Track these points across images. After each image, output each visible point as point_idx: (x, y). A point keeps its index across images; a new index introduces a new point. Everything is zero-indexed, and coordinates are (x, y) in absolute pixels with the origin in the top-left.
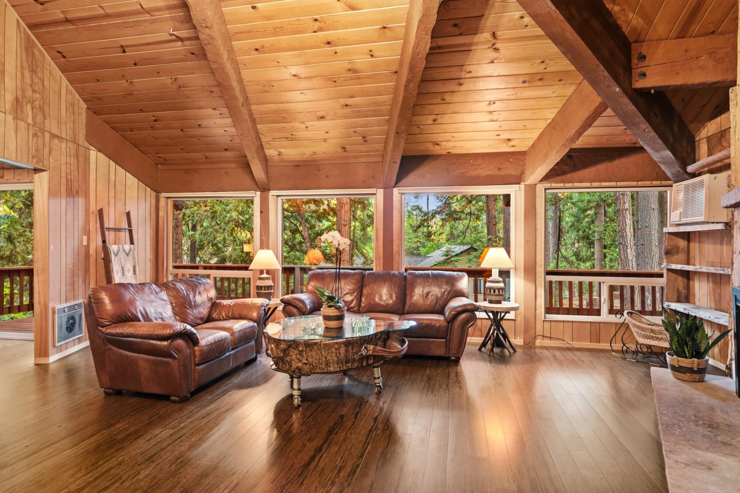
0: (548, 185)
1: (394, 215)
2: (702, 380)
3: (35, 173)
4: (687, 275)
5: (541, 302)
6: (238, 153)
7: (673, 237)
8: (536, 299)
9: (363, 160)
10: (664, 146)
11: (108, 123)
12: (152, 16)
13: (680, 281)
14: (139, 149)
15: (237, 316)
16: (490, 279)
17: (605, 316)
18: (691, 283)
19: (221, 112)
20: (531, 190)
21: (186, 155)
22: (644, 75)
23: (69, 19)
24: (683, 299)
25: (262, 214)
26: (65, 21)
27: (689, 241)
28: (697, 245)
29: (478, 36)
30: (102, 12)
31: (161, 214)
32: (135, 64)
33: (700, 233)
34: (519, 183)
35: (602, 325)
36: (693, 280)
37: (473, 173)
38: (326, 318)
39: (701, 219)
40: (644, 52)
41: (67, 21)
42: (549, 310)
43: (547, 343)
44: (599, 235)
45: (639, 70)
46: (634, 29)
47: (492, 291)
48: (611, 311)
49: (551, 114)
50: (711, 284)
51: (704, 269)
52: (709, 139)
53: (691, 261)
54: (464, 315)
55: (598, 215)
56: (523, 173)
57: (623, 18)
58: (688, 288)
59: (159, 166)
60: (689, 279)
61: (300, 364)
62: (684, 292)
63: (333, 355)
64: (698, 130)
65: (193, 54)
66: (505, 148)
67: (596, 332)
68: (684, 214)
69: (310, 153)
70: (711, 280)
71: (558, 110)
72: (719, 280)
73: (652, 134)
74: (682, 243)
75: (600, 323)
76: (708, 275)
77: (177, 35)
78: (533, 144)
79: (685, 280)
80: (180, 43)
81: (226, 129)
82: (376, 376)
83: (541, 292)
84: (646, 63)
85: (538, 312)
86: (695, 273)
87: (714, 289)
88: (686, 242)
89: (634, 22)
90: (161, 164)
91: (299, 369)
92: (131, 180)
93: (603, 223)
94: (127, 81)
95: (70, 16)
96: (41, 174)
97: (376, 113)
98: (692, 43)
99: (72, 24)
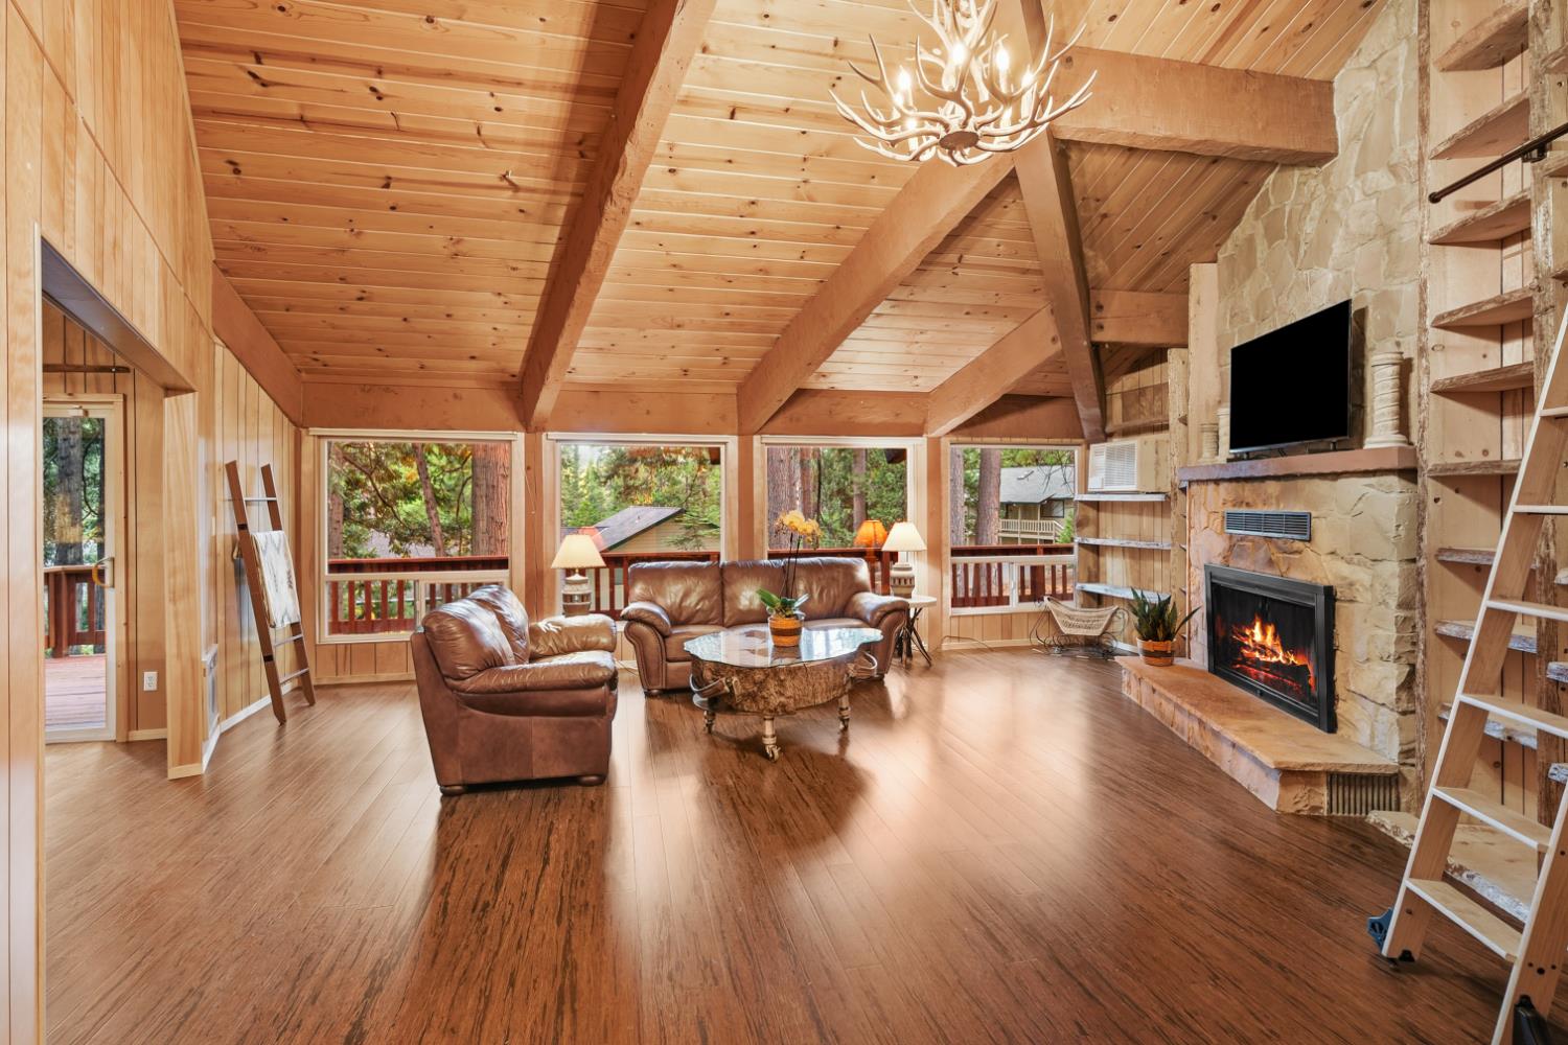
0: (954, 439)
1: (755, 475)
2: (1171, 664)
3: (167, 396)
4: (1096, 550)
5: (948, 592)
6: (494, 365)
7: (1085, 507)
8: (942, 588)
9: (707, 389)
10: (1097, 404)
11: (239, 290)
12: (488, 147)
13: (1091, 556)
14: (278, 344)
15: (579, 646)
16: (897, 565)
17: (1015, 606)
18: (1101, 559)
19: (505, 300)
20: (935, 447)
21: (380, 360)
22: (1101, 327)
23: (305, 119)
24: (1094, 579)
25: (529, 472)
26: (296, 120)
27: (1098, 510)
28: (1109, 515)
29: (942, 256)
30: (392, 122)
31: (306, 467)
32: (393, 208)
33: (1113, 503)
34: (920, 435)
35: (1014, 617)
36: (1104, 555)
37: (863, 418)
38: (777, 633)
39: (1133, 488)
40: (1102, 302)
41: (302, 120)
42: (956, 602)
43: (955, 645)
44: (859, 488)
45: (1097, 321)
46: (1098, 276)
47: (897, 582)
48: (1022, 599)
49: (976, 352)
50: (1128, 560)
51: (1116, 543)
52: (1124, 395)
53: (1102, 533)
54: (889, 617)
55: (858, 459)
56: (925, 422)
57: (1093, 263)
58: (1097, 565)
59: (303, 375)
60: (1098, 554)
61: (782, 699)
62: (1094, 570)
63: (822, 681)
64: (1112, 383)
65: (522, 211)
66: (907, 387)
67: (1007, 625)
68: (1108, 481)
69: (623, 374)
70: (1127, 554)
71: (987, 348)
72: (1138, 555)
73: (1091, 390)
74: (1092, 513)
75: (1011, 614)
76: (1125, 550)
77: (514, 181)
78: (941, 385)
79: (1095, 556)
80: (510, 193)
81: (498, 326)
82: (844, 706)
83: (948, 579)
84: (1103, 314)
85: (944, 606)
86: (1107, 547)
87: (1131, 567)
88: (1095, 512)
89: (1100, 269)
90: (308, 372)
91: (783, 706)
92: (266, 402)
93: (865, 471)
94: (352, 230)
95: (309, 115)
96: (179, 397)
97: (761, 329)
98: (1142, 298)
99: (307, 126)
